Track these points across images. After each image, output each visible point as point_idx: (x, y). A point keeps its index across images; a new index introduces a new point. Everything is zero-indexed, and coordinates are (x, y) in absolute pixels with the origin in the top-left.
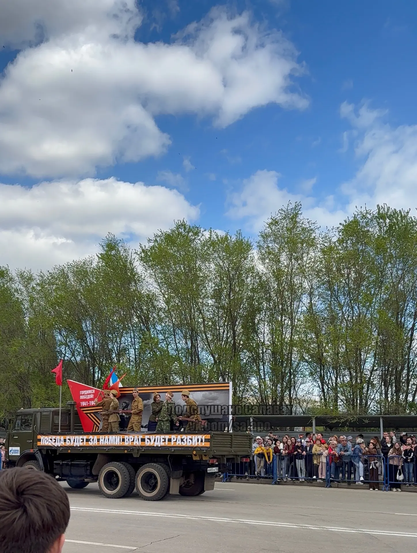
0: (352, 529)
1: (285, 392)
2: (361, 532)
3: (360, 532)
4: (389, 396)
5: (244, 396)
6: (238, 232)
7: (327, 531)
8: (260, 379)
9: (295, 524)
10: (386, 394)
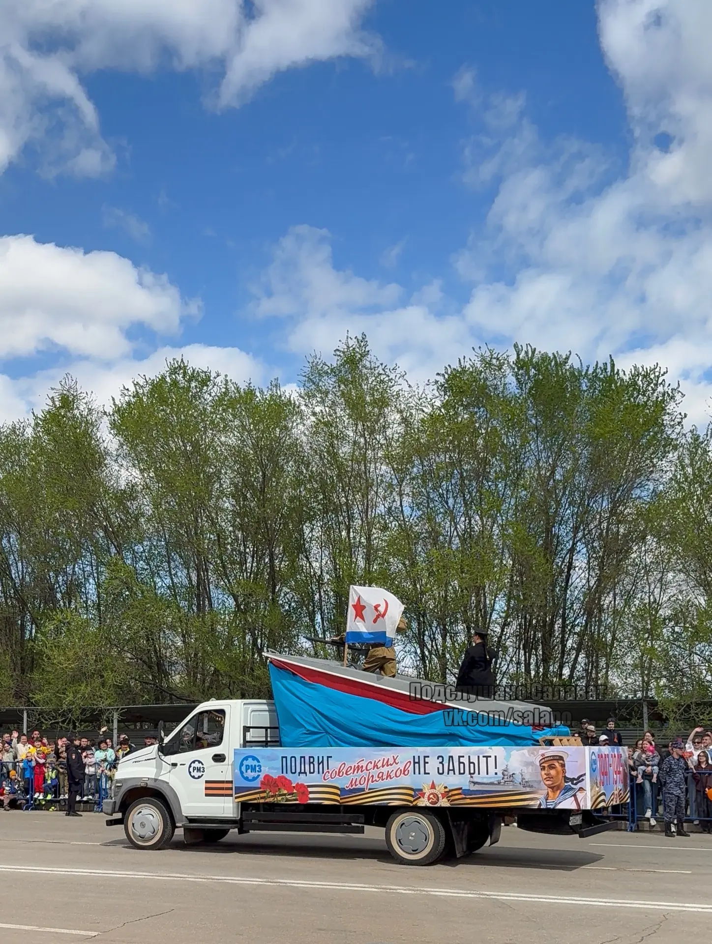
4: (532, 667)
9: (373, 886)
10: (527, 665)
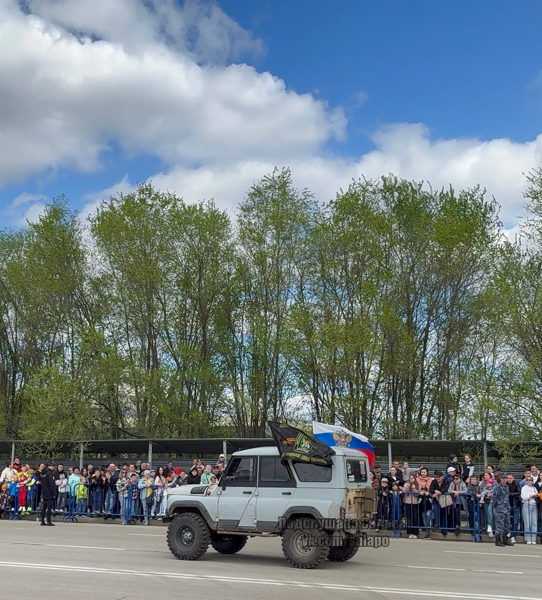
0: (354, 586)
1: (268, 407)
2: (365, 590)
3: (363, 590)
4: (399, 415)
5: (215, 414)
6: (210, 202)
7: (321, 588)
8: (236, 391)
9: (280, 581)
10: (395, 413)
